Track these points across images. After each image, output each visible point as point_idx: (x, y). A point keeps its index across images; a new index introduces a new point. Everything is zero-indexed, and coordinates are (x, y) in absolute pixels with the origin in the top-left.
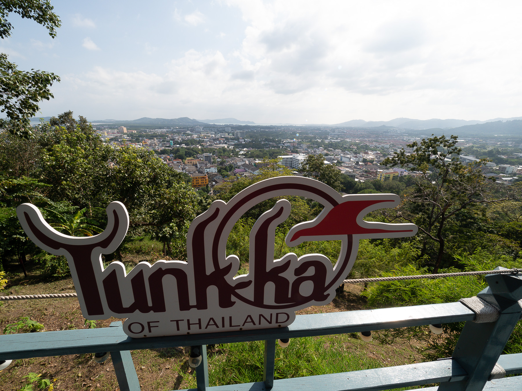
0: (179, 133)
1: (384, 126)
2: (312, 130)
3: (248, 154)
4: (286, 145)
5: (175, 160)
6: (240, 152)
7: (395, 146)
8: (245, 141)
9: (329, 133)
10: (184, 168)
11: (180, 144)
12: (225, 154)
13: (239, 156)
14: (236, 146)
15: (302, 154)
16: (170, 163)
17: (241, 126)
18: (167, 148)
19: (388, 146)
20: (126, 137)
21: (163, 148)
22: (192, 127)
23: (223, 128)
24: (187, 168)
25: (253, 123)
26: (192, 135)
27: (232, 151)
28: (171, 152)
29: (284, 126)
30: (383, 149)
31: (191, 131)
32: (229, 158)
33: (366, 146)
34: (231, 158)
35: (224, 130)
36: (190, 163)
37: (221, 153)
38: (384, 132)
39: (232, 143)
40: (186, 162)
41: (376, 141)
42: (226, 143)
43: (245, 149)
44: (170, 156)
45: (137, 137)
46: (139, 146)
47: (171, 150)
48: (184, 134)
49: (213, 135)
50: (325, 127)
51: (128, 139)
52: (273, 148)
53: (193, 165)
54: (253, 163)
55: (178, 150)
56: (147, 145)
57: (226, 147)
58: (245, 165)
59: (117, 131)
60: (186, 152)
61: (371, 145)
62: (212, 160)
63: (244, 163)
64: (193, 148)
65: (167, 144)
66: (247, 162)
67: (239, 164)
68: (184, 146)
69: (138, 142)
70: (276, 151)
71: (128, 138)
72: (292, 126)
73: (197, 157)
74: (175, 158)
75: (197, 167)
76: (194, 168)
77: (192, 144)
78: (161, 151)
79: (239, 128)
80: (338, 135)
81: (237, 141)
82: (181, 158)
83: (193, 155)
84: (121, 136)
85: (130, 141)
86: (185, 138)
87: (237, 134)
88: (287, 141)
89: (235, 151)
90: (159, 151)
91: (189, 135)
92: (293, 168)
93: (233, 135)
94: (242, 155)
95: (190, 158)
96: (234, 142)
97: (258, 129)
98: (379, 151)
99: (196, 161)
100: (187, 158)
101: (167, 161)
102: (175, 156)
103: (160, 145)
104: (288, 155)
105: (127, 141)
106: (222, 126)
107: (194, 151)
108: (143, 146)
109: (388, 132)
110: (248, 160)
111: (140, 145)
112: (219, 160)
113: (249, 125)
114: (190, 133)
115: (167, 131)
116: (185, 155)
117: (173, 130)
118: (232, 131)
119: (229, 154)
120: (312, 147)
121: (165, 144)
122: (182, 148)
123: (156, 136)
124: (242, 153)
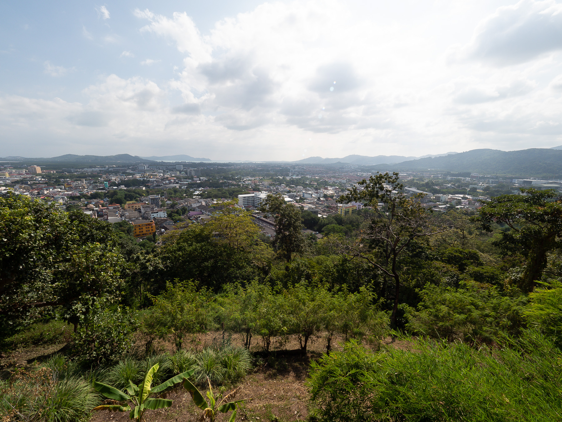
0: (116, 173)
1: (339, 163)
2: (272, 167)
3: (204, 194)
4: (247, 182)
5: (110, 205)
6: (194, 192)
7: (351, 181)
8: (200, 180)
9: (290, 169)
10: (122, 214)
11: (118, 185)
12: (177, 195)
13: (194, 197)
14: (190, 186)
15: (264, 192)
16: (105, 209)
17: (195, 163)
18: (100, 191)
19: (345, 181)
20: (40, 179)
21: (95, 191)
22: (134, 166)
23: (174, 165)
24: (127, 214)
25: (209, 160)
26: (134, 174)
27: (185, 191)
28: (106, 195)
29: (243, 163)
30: (340, 184)
31: (133, 169)
32: (182, 199)
33: (325, 181)
34: (184, 199)
35: (175, 168)
36: (131, 208)
37: (172, 194)
38: (340, 168)
39: (185, 182)
40: (126, 206)
41: (334, 177)
42: (177, 183)
43: (200, 189)
44: (104, 201)
45: (56, 178)
46: (59, 190)
47: (105, 194)
48: (123, 173)
49: (162, 174)
50: (285, 164)
51: (43, 181)
52: (233, 187)
53: (136, 210)
54: (210, 204)
55: (115, 193)
56: (72, 188)
57: (178, 187)
58: (201, 207)
59: (26, 171)
60: (126, 195)
61: (329, 181)
62: (160, 203)
63: (200, 204)
64: (135, 190)
65: (101, 186)
66: (204, 203)
67: (194, 206)
68: (123, 187)
69: (59, 185)
70: (236, 190)
71: (43, 179)
72: (252, 164)
73: (141, 200)
74: (111, 203)
75: (140, 212)
76: (136, 214)
77: (134, 185)
78: (91, 194)
79: (193, 165)
80: (299, 172)
81: (190, 180)
82: (120, 202)
83: (135, 198)
84: (32, 177)
85: (46, 183)
86: (125, 178)
87: (190, 172)
88: (248, 179)
89: (189, 191)
90: (89, 195)
91: (130, 174)
92: (256, 207)
93: (186, 174)
94: (198, 195)
95: (131, 202)
96: (188, 181)
97: (215, 167)
98: (337, 186)
99: (139, 205)
100: (128, 202)
101: (99, 207)
102: (111, 200)
103: (91, 187)
104: (249, 194)
105: (42, 183)
106: (173, 163)
107: (136, 193)
108: (65, 189)
109: (343, 168)
110: (204, 201)
111: (61, 189)
112: (169, 202)
113: (204, 162)
114: (131, 172)
115: (100, 170)
116: (125, 198)
117: (108, 169)
118: (185, 169)
119: (182, 195)
120: (274, 184)
121: (97, 186)
122: (121, 190)
123: (85, 177)
124: (197, 193)
